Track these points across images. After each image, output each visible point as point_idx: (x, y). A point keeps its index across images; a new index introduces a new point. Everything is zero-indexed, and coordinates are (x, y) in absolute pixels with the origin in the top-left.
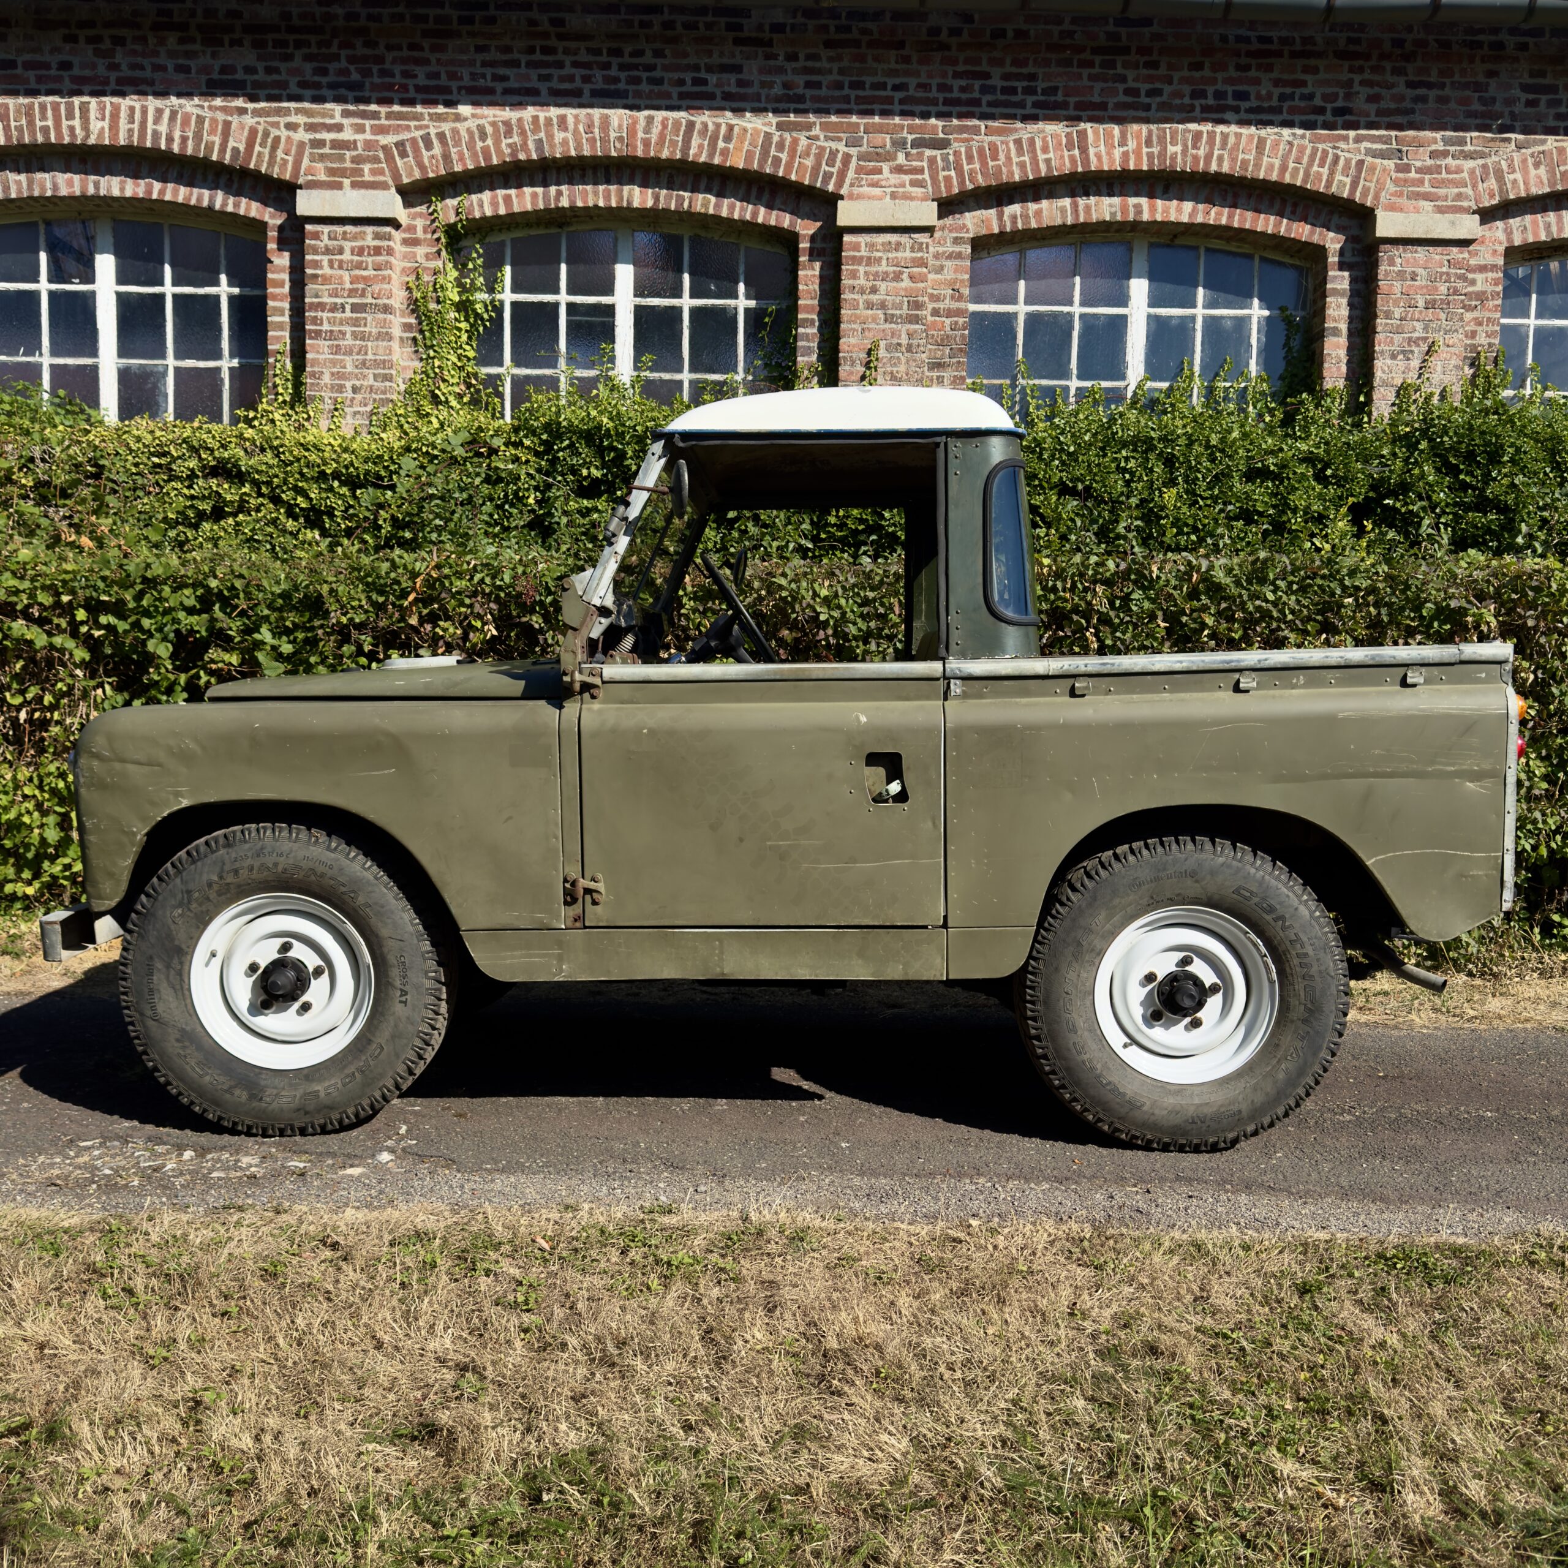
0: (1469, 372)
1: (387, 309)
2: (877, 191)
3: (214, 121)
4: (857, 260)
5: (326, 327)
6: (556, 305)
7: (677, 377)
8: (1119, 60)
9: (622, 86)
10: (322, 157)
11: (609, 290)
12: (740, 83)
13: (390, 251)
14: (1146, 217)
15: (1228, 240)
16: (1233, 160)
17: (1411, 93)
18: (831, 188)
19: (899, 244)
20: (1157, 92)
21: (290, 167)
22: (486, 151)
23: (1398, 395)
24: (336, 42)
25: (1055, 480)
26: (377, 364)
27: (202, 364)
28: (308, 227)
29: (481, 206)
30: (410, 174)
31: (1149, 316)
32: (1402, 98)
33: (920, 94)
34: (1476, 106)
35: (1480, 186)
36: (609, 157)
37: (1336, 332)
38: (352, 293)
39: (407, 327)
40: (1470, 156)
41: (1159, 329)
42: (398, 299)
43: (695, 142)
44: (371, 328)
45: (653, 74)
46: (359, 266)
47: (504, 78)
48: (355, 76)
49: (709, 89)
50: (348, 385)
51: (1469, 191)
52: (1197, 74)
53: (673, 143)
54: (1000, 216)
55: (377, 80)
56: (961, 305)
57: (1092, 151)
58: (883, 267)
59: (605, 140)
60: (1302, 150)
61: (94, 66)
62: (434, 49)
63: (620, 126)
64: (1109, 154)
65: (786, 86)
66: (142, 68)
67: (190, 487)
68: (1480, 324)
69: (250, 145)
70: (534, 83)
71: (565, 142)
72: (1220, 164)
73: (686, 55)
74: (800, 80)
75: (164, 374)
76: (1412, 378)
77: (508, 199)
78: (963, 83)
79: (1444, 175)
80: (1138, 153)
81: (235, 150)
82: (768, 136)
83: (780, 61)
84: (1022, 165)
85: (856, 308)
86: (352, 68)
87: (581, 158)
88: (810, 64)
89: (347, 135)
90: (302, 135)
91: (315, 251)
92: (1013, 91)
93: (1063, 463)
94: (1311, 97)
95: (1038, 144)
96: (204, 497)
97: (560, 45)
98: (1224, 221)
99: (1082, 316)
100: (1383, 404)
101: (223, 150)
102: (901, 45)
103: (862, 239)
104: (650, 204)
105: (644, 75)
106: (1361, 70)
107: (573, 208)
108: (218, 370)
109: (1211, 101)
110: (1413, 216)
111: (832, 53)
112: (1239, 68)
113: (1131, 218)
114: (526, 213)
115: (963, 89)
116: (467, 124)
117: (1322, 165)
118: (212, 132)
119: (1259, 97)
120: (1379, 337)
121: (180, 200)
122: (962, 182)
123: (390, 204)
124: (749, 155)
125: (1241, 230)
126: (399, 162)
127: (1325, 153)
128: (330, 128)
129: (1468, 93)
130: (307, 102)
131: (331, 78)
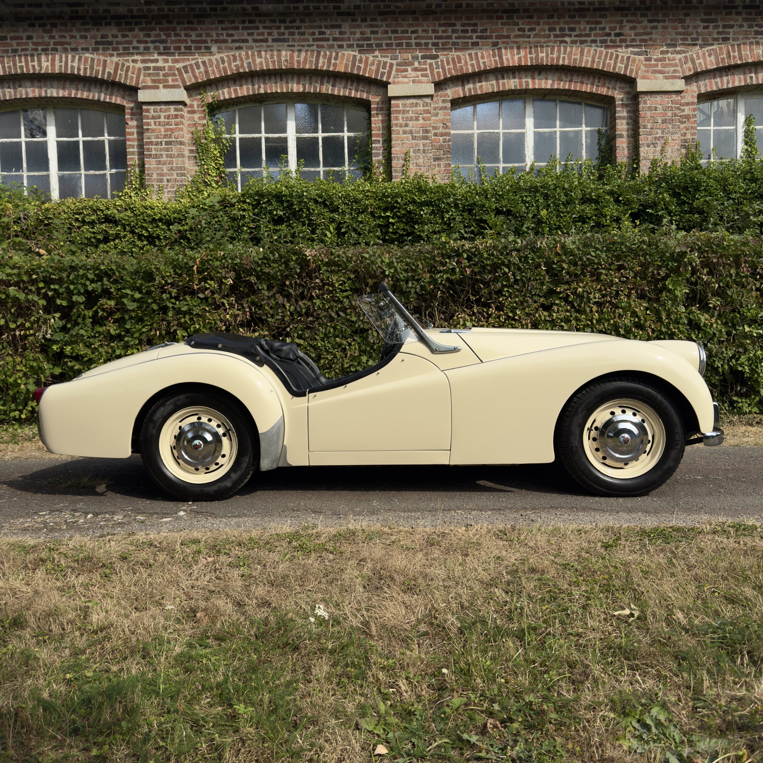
0: (684, 151)
1: (181, 143)
2: (406, 80)
3: (99, 60)
4: (398, 112)
5: (154, 152)
6: (260, 139)
7: (318, 169)
8: (515, 16)
9: (286, 36)
10: (149, 75)
11: (284, 131)
12: (341, 33)
13: (182, 117)
14: (531, 87)
15: (570, 96)
16: (570, 59)
17: (650, 25)
18: (384, 79)
19: (417, 104)
20: (533, 29)
21: (134, 80)
22: (225, 69)
23: (652, 164)
24: (154, 22)
25: (494, 207)
26: (178, 168)
27: (97, 173)
28: (144, 107)
29: (223, 94)
30: (190, 81)
31: (535, 132)
32: (646, 28)
33: (424, 34)
34: (680, 30)
35: (684, 66)
36: (282, 69)
37: (621, 136)
38: (165, 136)
39: (191, 151)
40: (679, 52)
41: (539, 138)
42: (187, 137)
43: (321, 61)
44: (175, 152)
45: (300, 30)
46: (168, 124)
47: (232, 35)
48: (163, 37)
49: (326, 36)
50: (165, 178)
51: (679, 68)
52: (551, 21)
53: (311, 62)
54: (464, 90)
55: (173, 38)
56: (447, 131)
57: (504, 57)
58: (411, 114)
59: (279, 61)
60: (601, 53)
61: (43, 37)
62: (199, 23)
63: (286, 55)
64: (512, 58)
65: (362, 33)
66: (65, 37)
67: (93, 228)
68: (688, 129)
69: (116, 70)
70: (246, 37)
71: (261, 63)
72: (564, 61)
73: (315, 21)
74: (368, 31)
75: (80, 178)
76: (658, 156)
77: (236, 91)
78: (443, 29)
79: (667, 62)
80: (526, 57)
81: (109, 73)
82: (355, 56)
83: (359, 22)
84: (472, 65)
85: (399, 134)
86: (162, 33)
87: (269, 70)
88: (372, 23)
89: (160, 64)
90: (139, 65)
91: (148, 118)
92: (467, 31)
93: (497, 199)
94: (604, 28)
95: (480, 55)
96: (100, 233)
97: (257, 19)
98: (567, 87)
99: (504, 133)
100: (644, 169)
101: (103, 73)
102: (414, 12)
103: (400, 102)
104: (301, 90)
105: (296, 31)
106: (626, 15)
107: (266, 93)
108: (105, 175)
109: (558, 32)
110: (654, 81)
111: (382, 18)
112: (570, 17)
113: (524, 87)
114: (244, 97)
115: (444, 32)
116: (215, 57)
117: (611, 59)
118: (98, 65)
119: (580, 29)
120: (641, 137)
121: (85, 97)
122: (445, 74)
123: (181, 95)
124: (346, 66)
125: (575, 91)
126: (185, 75)
127: (612, 54)
128: (152, 61)
129: (676, 24)
130: (141, 50)
131: (152, 38)
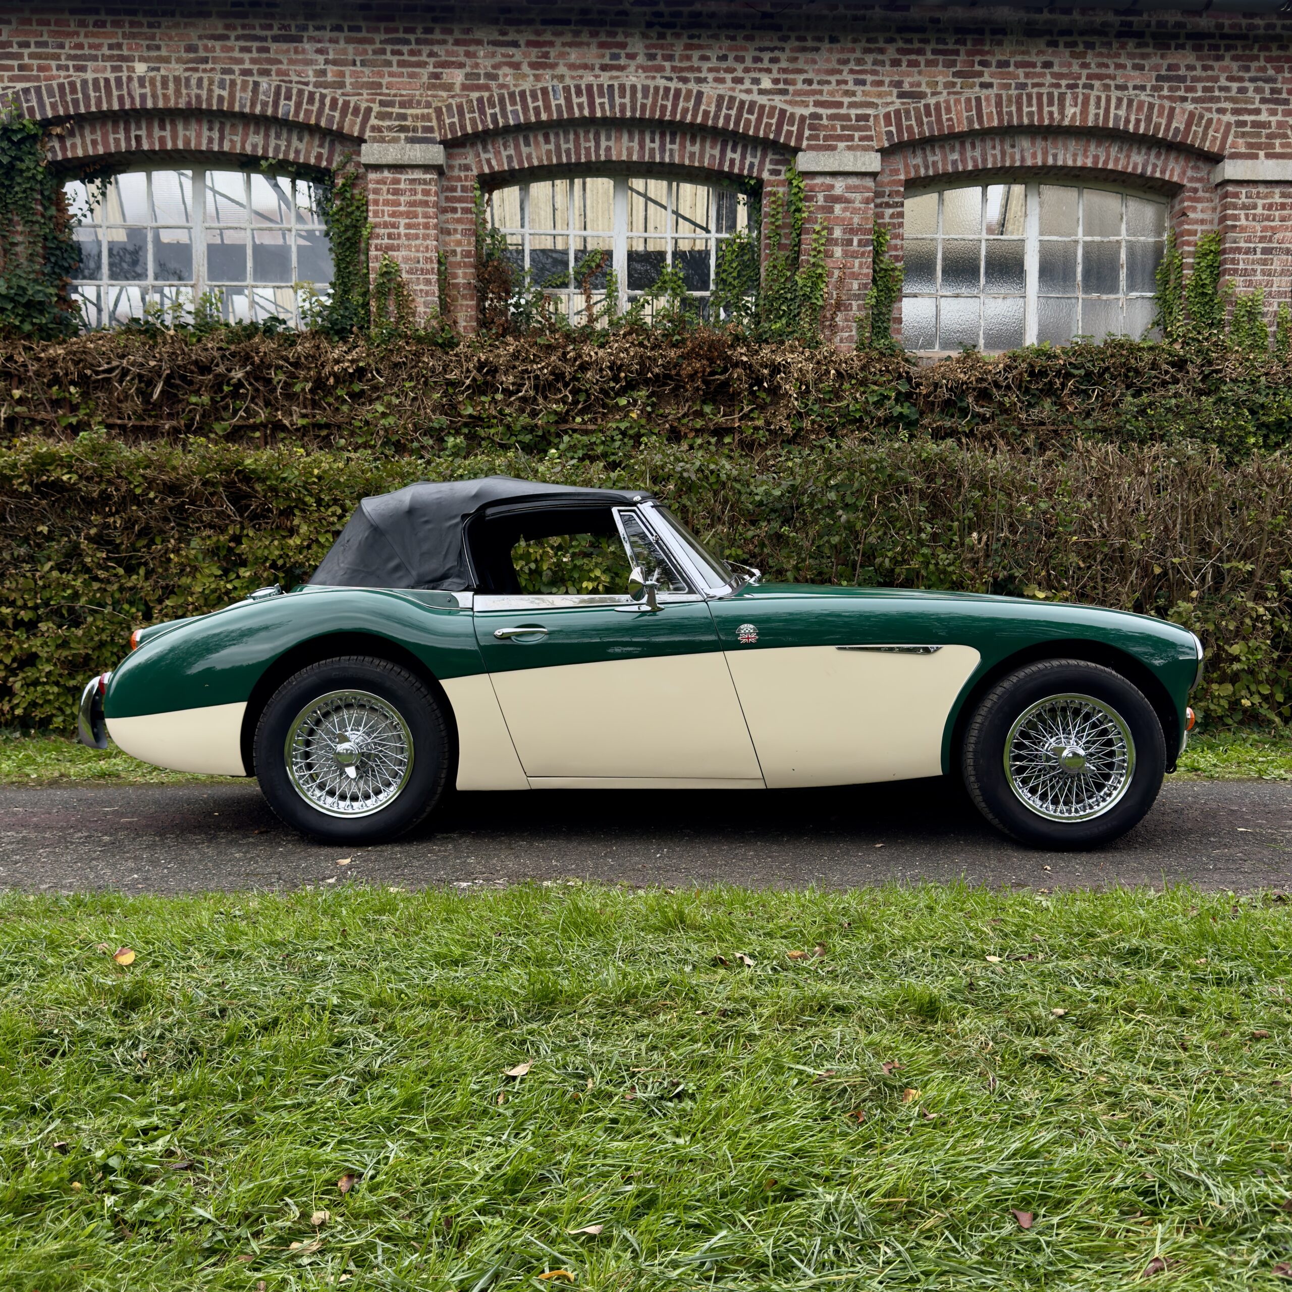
3: (1162, 107)
5: (1241, 266)
10: (1244, 135)
21: (1218, 142)
24: (1256, 46)
27: (1105, 297)
28: (1231, 189)
38: (1262, 239)
44: (1277, 267)
46: (1268, 218)
48: (1271, 72)
55: (1287, 75)
61: (1070, 65)
66: (1107, 66)
75: (1075, 305)
81: (1177, 129)
86: (1268, 66)
89: (1263, 117)
90: (1229, 118)
91: (1235, 207)
101: (1168, 128)
118: (1160, 115)
128: (1250, 112)
130: (1233, 93)
131: (1252, 74)
